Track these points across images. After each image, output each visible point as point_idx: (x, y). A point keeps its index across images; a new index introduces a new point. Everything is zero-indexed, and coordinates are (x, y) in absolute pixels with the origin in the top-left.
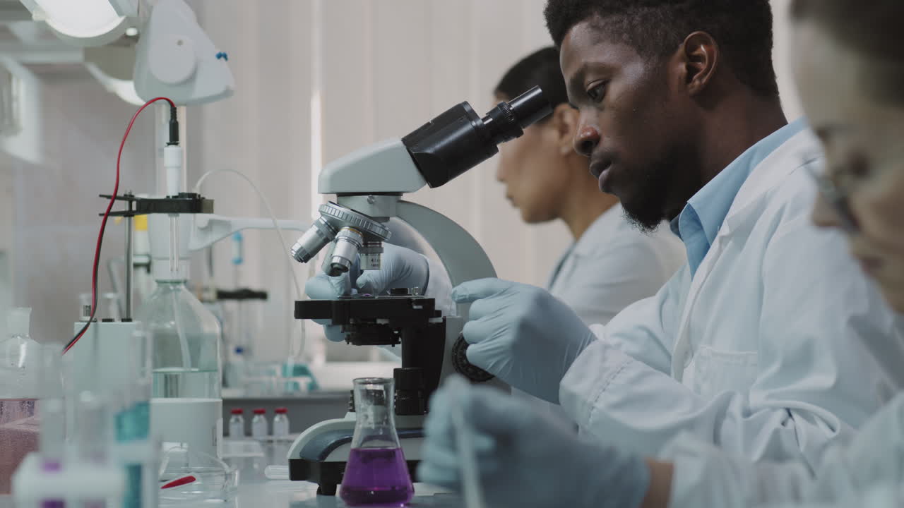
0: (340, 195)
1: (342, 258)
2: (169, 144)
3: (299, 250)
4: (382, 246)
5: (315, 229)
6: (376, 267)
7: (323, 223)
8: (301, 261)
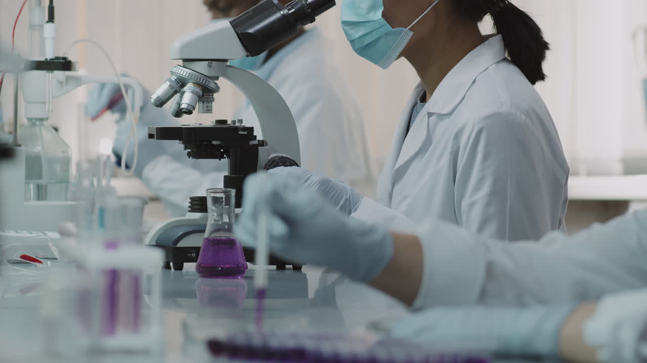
0: (185, 60)
1: (188, 104)
2: (48, 22)
3: (156, 99)
4: (214, 96)
5: (168, 84)
6: (210, 112)
7: (174, 80)
8: (158, 106)
